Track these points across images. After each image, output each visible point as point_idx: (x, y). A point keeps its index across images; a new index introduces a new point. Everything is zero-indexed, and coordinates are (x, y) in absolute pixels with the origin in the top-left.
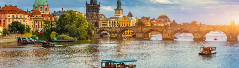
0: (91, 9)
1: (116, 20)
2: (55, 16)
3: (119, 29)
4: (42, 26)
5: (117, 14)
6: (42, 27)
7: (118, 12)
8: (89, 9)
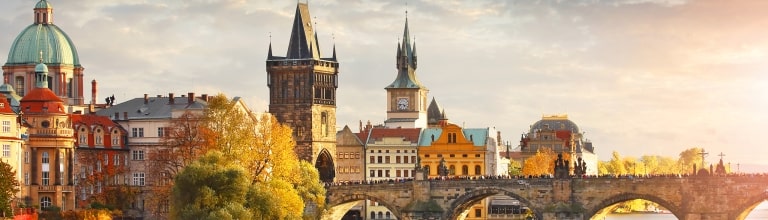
0: (297, 82)
1: (408, 143)
2: (125, 126)
3: (453, 192)
4: (70, 176)
5: (401, 111)
6: (70, 184)
7: (403, 102)
8: (285, 84)
